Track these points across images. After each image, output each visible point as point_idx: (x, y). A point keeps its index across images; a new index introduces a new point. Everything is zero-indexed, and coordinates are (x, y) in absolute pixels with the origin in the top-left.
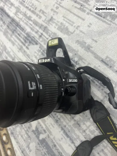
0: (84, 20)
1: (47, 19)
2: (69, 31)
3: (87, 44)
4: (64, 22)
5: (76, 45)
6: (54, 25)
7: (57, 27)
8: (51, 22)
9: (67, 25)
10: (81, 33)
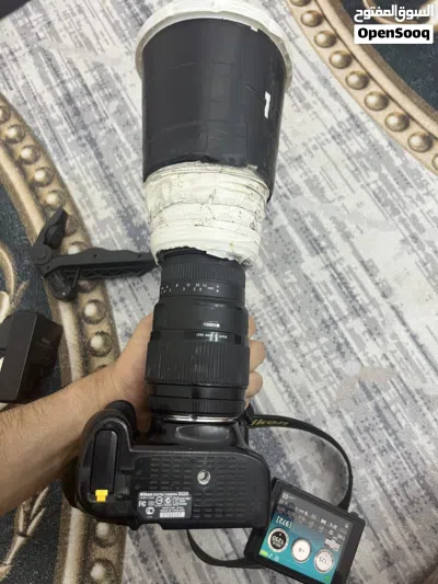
0: (353, 191)
1: (289, 155)
2: (323, 196)
3: (346, 230)
4: (321, 178)
5: (330, 222)
6: (301, 171)
7: (305, 178)
8: (295, 164)
9: (323, 184)
10: (342, 209)
